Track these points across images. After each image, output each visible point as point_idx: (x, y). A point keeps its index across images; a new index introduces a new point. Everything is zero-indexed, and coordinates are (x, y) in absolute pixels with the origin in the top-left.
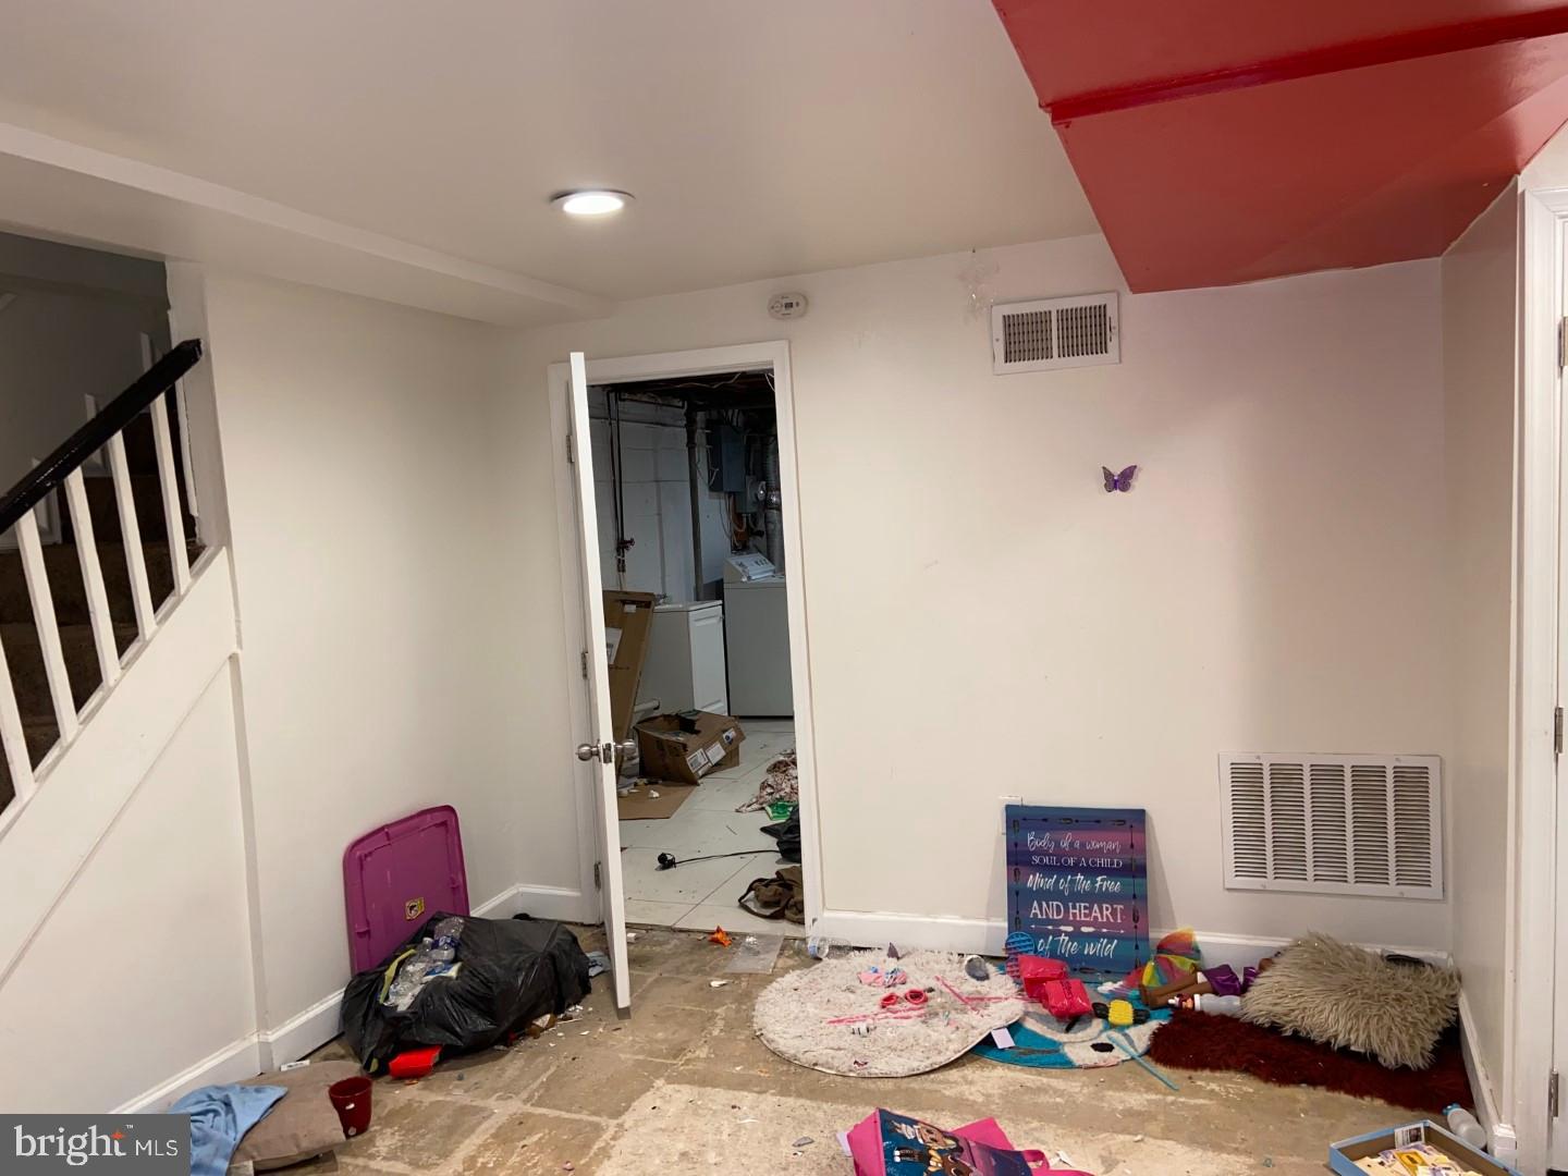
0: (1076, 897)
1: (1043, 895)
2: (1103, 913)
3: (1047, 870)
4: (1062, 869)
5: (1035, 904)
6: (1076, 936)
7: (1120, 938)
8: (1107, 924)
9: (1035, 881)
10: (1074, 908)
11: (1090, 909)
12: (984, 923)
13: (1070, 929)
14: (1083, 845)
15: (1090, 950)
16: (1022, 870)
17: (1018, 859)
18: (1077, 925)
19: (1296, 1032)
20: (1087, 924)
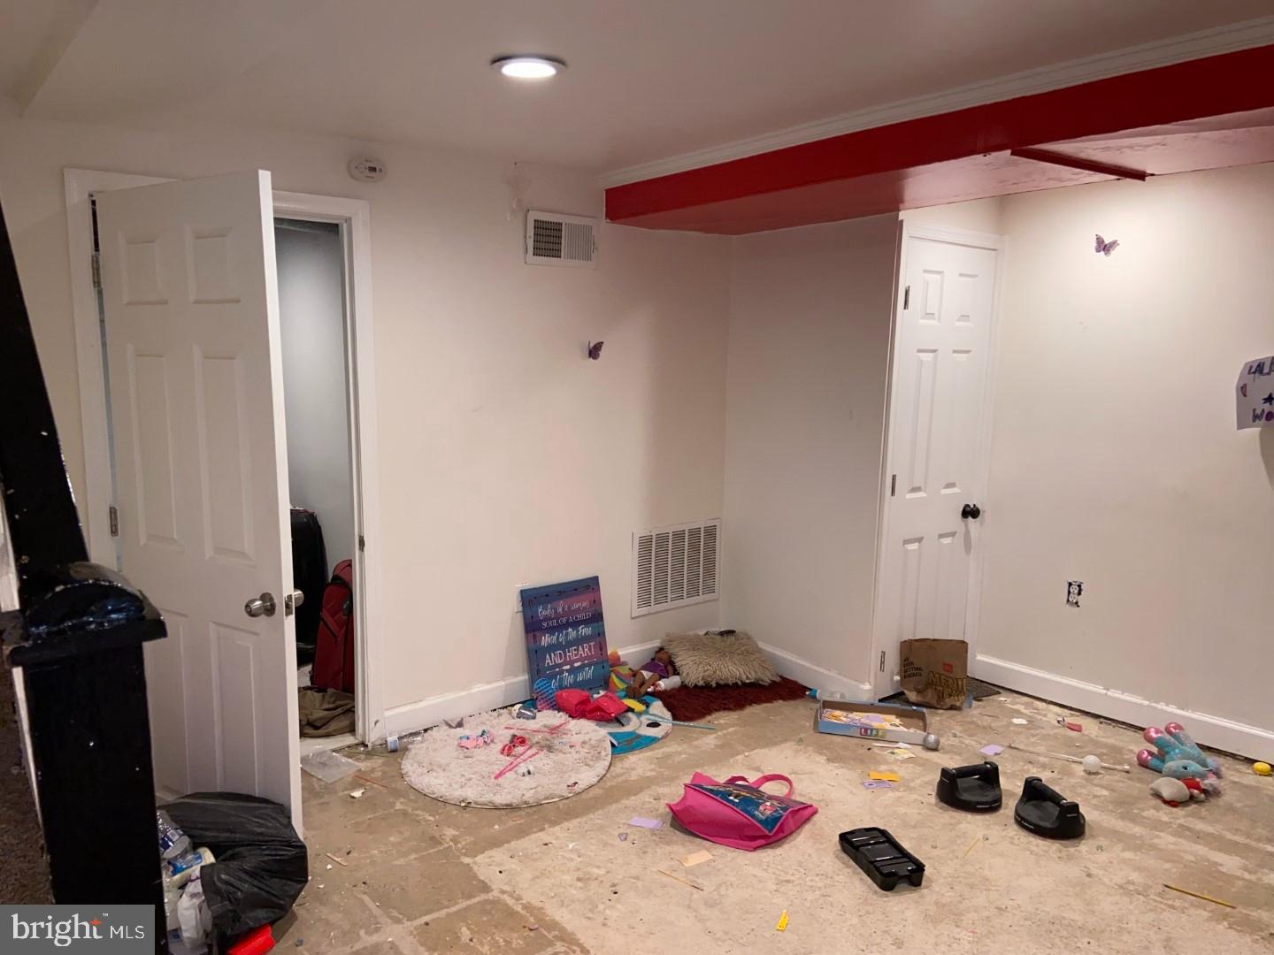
0: (570, 644)
1: (551, 648)
2: (585, 651)
3: (551, 630)
4: (561, 627)
5: (548, 656)
6: (573, 671)
7: (595, 664)
8: (588, 657)
9: (546, 640)
10: (569, 652)
11: (577, 650)
12: (503, 683)
13: (568, 667)
14: (569, 608)
15: (580, 678)
16: (537, 633)
17: (532, 627)
18: (571, 663)
19: (717, 684)
20: (577, 661)
